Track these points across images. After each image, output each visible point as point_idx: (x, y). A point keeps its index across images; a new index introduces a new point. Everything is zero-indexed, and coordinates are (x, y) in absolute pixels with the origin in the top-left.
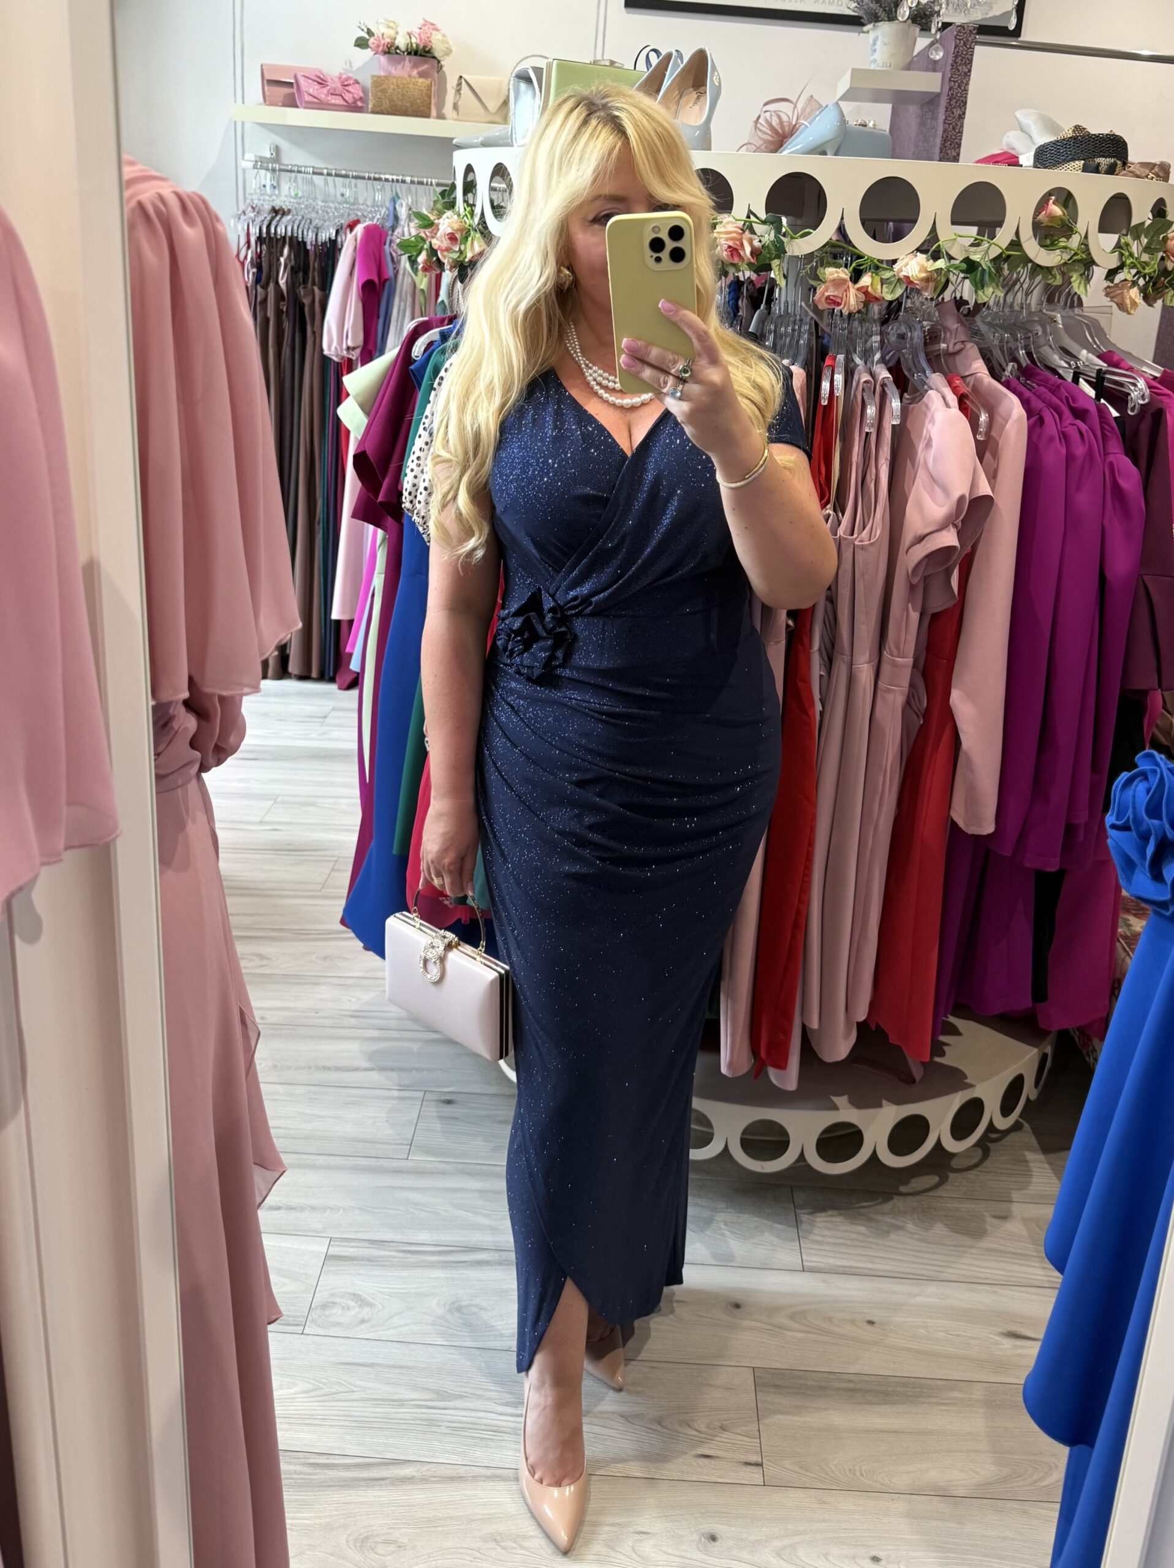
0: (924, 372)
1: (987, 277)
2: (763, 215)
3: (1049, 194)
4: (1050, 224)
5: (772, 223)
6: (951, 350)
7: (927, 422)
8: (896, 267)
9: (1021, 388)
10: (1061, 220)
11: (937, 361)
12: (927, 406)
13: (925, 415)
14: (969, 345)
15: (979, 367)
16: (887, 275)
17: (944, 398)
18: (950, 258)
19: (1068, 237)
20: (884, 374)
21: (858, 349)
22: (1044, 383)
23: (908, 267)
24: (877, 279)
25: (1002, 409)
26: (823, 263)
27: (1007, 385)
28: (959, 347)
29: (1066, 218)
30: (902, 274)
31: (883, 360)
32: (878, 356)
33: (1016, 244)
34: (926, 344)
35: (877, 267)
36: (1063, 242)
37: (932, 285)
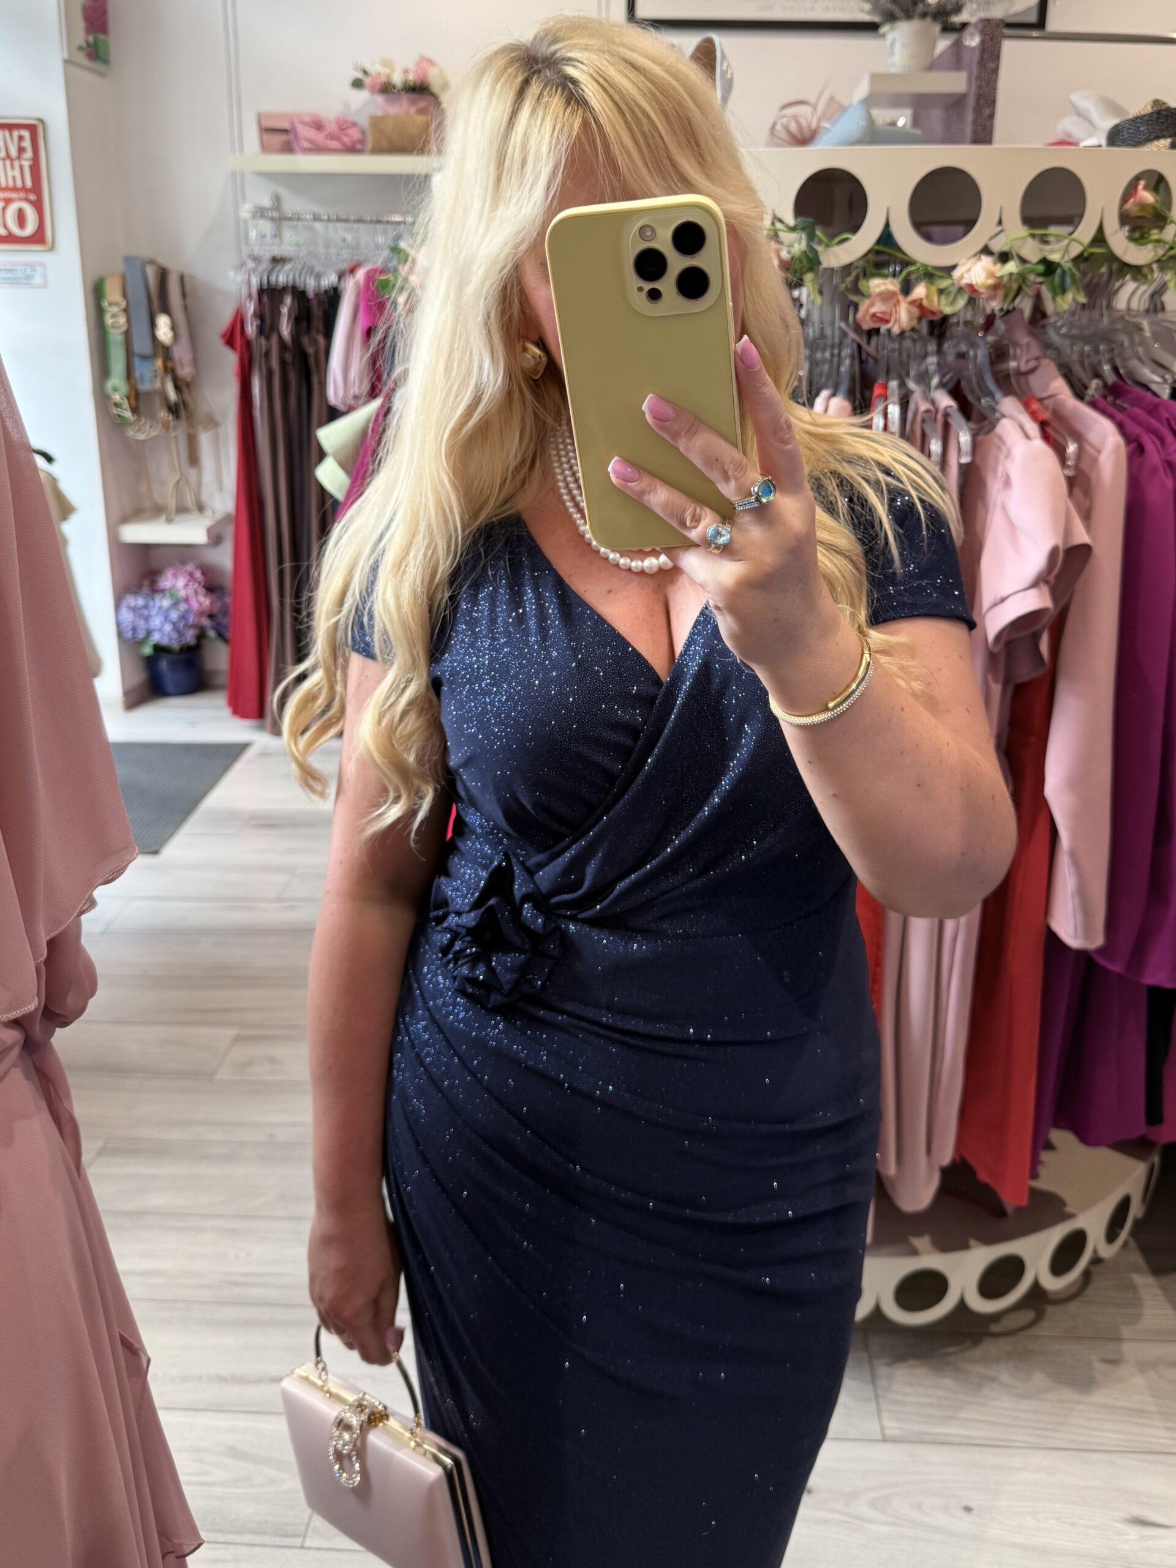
0: (992, 396)
1: (1068, 280)
2: (790, 220)
3: (1137, 178)
4: (1140, 214)
5: (803, 229)
6: (1023, 368)
7: (1002, 458)
8: (956, 274)
9: (1111, 410)
10: (1154, 208)
11: (1008, 383)
12: (1000, 439)
13: (999, 448)
14: (1045, 362)
15: (1059, 387)
16: (944, 284)
17: (1022, 427)
18: (1023, 261)
19: (1161, 228)
20: (945, 401)
21: (912, 373)
22: (1138, 402)
23: (972, 273)
24: (934, 289)
25: (1092, 436)
26: (866, 275)
27: (1094, 405)
28: (1032, 364)
29: (1158, 206)
30: (965, 281)
31: (942, 385)
32: (935, 381)
33: (1100, 238)
34: (992, 363)
35: (930, 275)
36: (1155, 234)
37: (1001, 293)
